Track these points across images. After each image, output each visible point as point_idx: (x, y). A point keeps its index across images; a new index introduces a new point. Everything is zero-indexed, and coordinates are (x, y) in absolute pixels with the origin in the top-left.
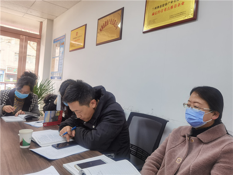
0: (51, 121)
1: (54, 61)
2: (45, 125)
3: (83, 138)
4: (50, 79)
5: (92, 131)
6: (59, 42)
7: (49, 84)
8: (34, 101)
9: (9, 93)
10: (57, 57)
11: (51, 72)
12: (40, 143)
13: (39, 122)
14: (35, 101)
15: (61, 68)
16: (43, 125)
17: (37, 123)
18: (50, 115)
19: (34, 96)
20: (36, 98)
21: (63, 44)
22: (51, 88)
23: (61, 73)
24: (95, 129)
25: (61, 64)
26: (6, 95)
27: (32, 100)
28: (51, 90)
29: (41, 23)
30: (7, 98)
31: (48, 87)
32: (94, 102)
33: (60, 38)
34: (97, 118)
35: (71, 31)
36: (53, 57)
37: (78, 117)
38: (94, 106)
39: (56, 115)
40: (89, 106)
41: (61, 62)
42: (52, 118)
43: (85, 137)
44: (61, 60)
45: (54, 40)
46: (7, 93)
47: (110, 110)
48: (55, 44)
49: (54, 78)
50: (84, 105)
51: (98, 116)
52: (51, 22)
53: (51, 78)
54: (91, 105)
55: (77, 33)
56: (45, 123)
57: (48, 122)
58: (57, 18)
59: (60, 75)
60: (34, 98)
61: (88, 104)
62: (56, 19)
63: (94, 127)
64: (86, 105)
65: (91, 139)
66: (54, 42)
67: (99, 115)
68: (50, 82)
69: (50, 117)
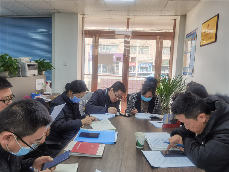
0: (170, 123)
1: (186, 56)
2: (164, 126)
3: (190, 152)
4: (183, 75)
5: (201, 146)
6: (191, 37)
7: (182, 79)
8: (156, 103)
9: (136, 96)
10: (189, 52)
11: (183, 68)
12: (152, 146)
13: (160, 122)
14: (158, 102)
15: (192, 64)
16: (163, 127)
17: (159, 122)
18: (169, 118)
19: (156, 98)
20: (158, 100)
21: (195, 38)
22: (183, 83)
23: (192, 69)
24: (204, 145)
25: (192, 60)
26: (135, 98)
27: (156, 102)
28: (183, 85)
29: (175, 20)
30: (136, 100)
31: (180, 82)
32: (203, 116)
33: (191, 33)
34: (206, 134)
35: (203, 24)
36: (186, 52)
37: (187, 129)
38: (204, 120)
39: (175, 118)
40: (197, 120)
41: (193, 58)
42: (171, 121)
43: (192, 152)
44: (192, 55)
45: (187, 35)
46: (135, 96)
47: (224, 128)
48: (188, 39)
49: (186, 74)
50: (190, 118)
51: (208, 133)
52: (184, 17)
53: (184, 73)
54: (199, 118)
55: (208, 25)
56: (164, 125)
57: (167, 124)
58: (190, 12)
59: (191, 71)
60: (157, 100)
61: (196, 117)
62: (188, 13)
63: (203, 143)
64: (193, 119)
65: (197, 155)
66: (186, 37)
67: (209, 131)
68: (182, 77)
69: (169, 120)
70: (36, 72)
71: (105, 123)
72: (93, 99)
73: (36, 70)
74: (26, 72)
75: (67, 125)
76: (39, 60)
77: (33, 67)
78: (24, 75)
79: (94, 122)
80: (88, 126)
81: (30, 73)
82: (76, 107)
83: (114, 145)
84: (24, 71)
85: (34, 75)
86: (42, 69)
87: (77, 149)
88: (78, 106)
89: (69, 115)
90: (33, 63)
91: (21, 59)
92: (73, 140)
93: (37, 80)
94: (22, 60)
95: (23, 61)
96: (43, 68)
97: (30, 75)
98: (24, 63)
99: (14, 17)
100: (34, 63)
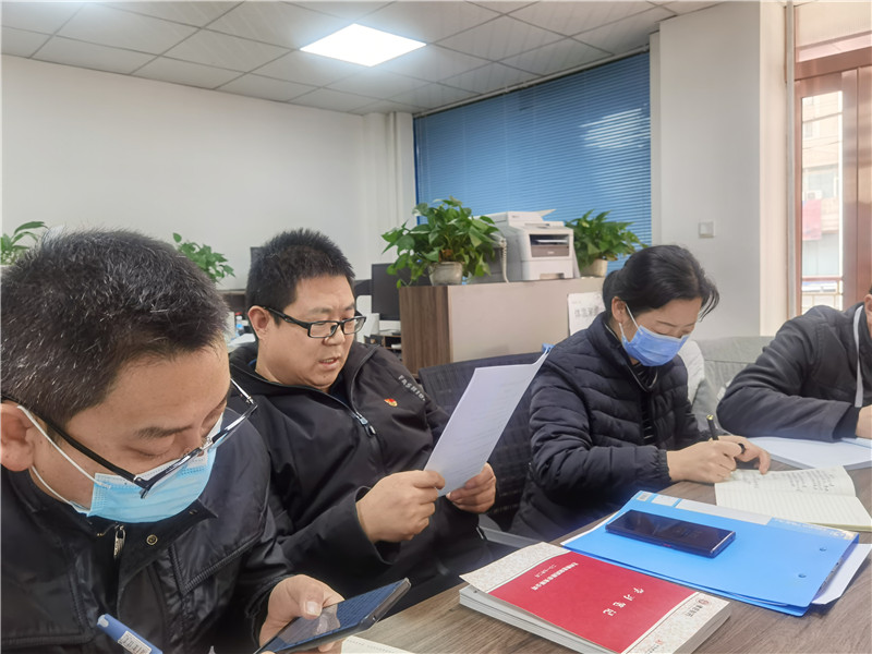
70: (567, 264)
71: (809, 483)
72: (772, 360)
73: (567, 254)
74: (525, 264)
75: (586, 465)
76: (585, 217)
77: (555, 243)
78: (517, 276)
79: (750, 473)
80: (702, 487)
81: (538, 266)
82: (668, 393)
83: (805, 622)
84: (517, 260)
85: (560, 277)
86: (592, 249)
87: (535, 588)
88: (680, 389)
89: (619, 424)
90: (557, 227)
91: (506, 217)
92: (563, 544)
93: (572, 298)
94: (510, 218)
95: (512, 223)
96: (597, 245)
97: (542, 275)
98: (515, 231)
99: (524, 88)
100: (560, 228)
